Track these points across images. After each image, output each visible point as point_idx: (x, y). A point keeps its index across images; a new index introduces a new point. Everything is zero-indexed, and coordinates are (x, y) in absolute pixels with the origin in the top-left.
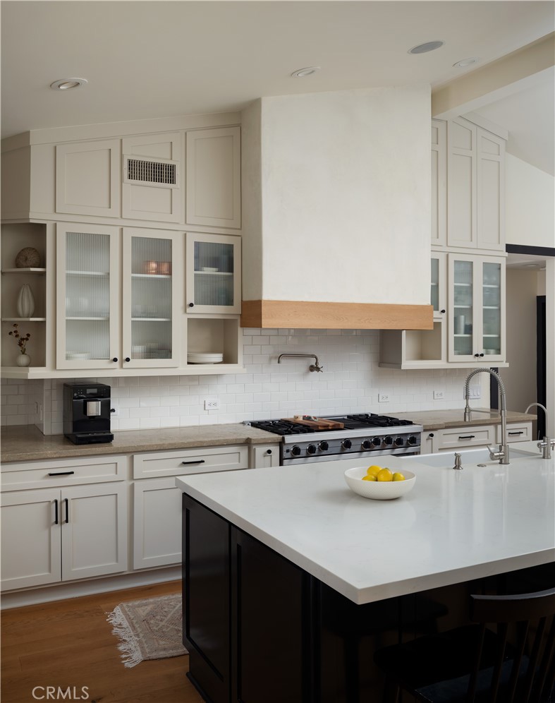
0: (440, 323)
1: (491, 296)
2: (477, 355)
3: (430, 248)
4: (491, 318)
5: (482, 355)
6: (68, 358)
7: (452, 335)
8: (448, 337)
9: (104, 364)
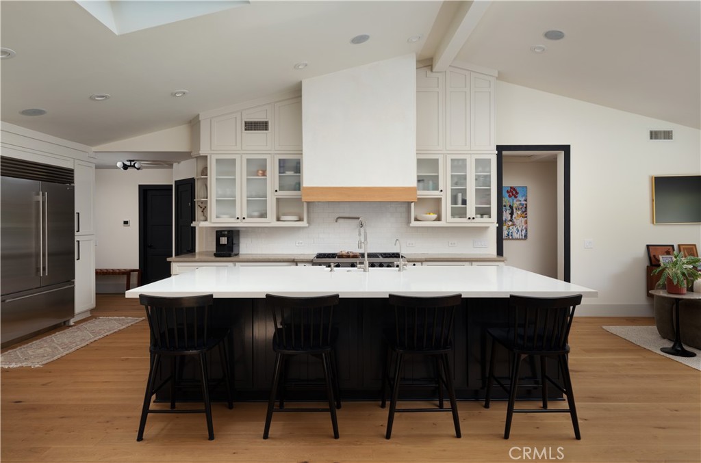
0: (441, 198)
1: (483, 180)
2: (469, 218)
3: (415, 152)
4: (483, 194)
5: (474, 218)
6: (217, 217)
7: (449, 206)
8: (447, 206)
9: (233, 220)
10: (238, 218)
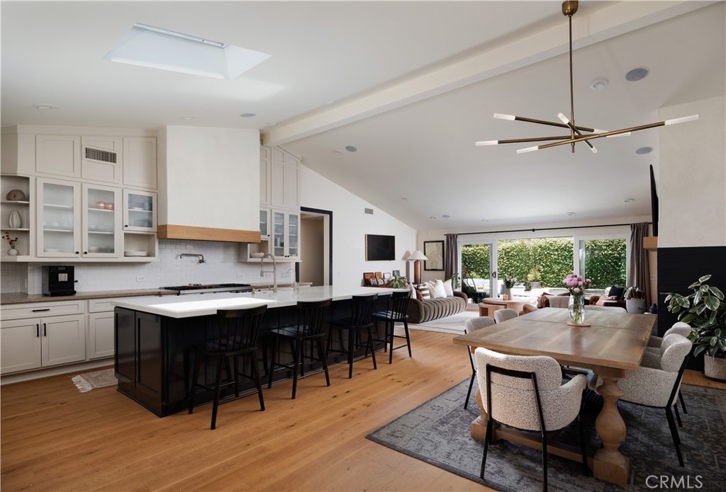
0: (267, 241)
1: (293, 230)
2: (286, 256)
3: (259, 205)
5: (289, 256)
7: (274, 247)
8: (271, 248)
9: (69, 255)
10: (77, 253)
